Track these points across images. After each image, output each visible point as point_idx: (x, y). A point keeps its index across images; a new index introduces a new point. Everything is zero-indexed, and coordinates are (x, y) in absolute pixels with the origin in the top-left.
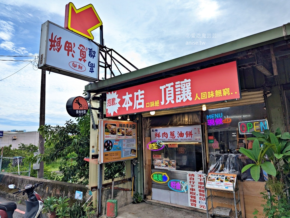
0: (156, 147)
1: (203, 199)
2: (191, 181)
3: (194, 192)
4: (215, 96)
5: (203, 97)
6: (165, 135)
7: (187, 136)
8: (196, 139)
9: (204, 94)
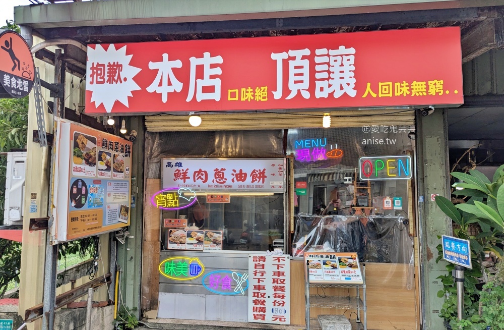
0: (176, 203)
1: (280, 304)
2: (258, 270)
3: (262, 291)
4: (411, 93)
5: (384, 92)
6: (202, 175)
7: (253, 178)
8: (273, 187)
9: (387, 87)
